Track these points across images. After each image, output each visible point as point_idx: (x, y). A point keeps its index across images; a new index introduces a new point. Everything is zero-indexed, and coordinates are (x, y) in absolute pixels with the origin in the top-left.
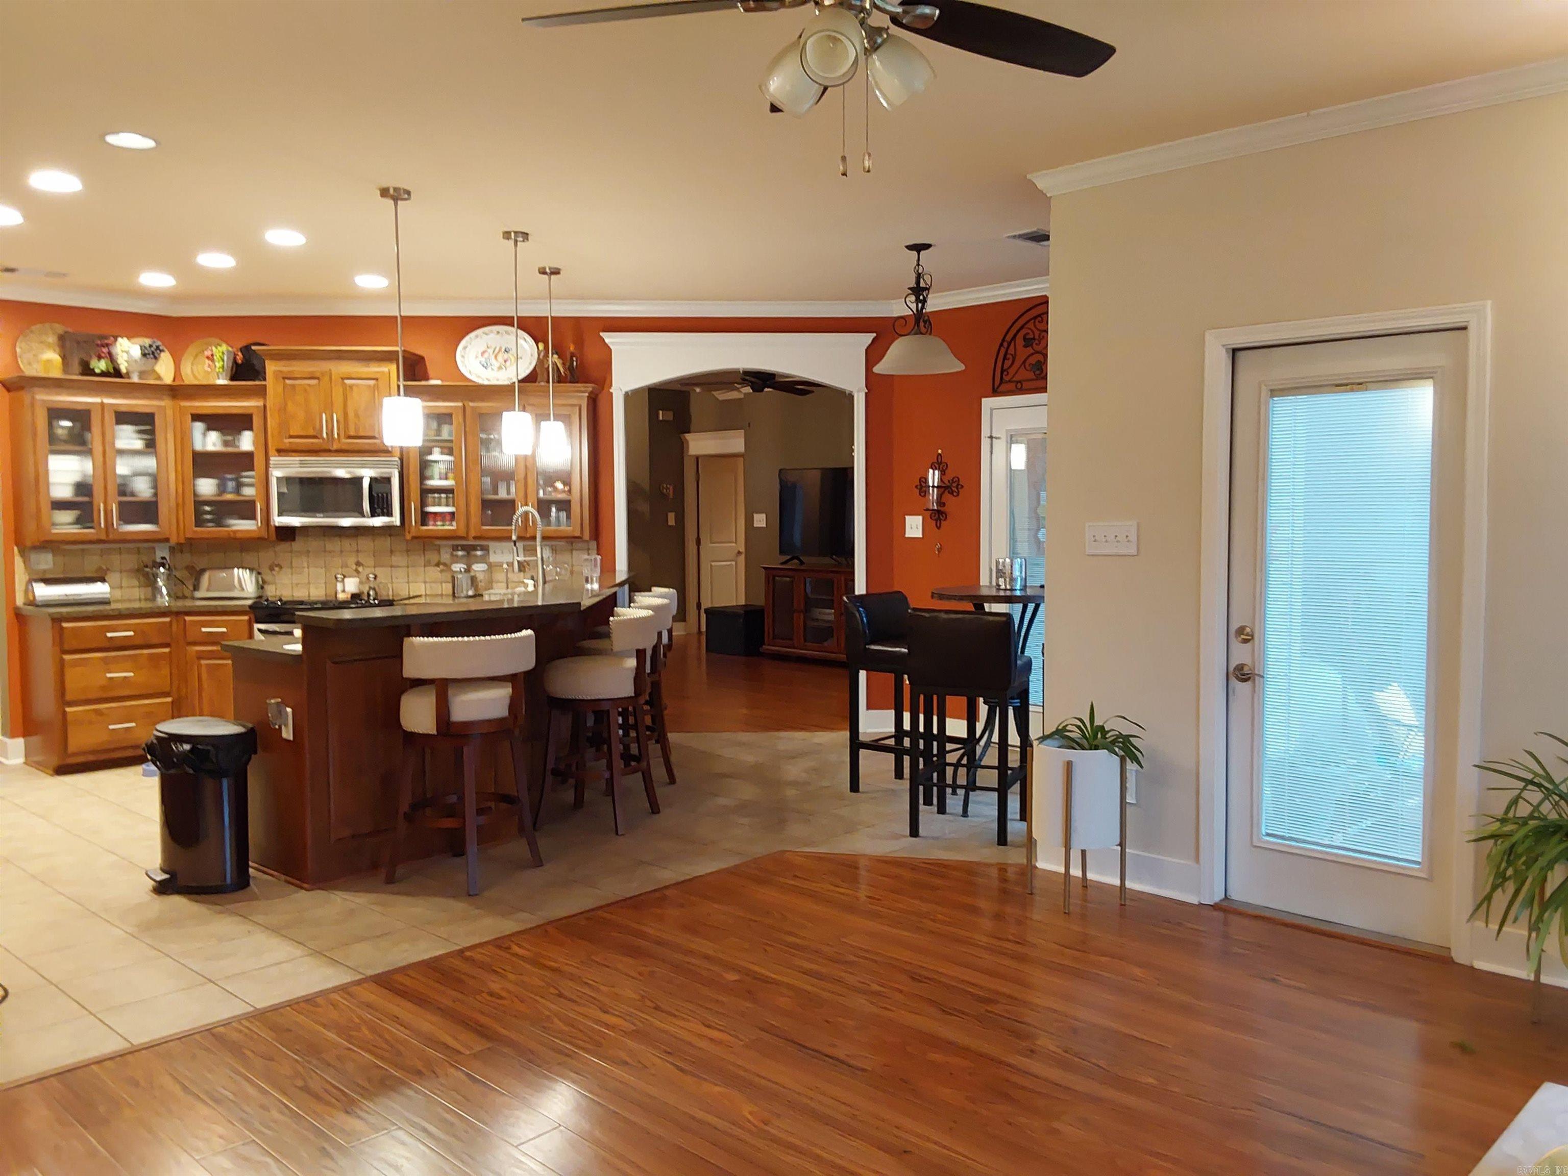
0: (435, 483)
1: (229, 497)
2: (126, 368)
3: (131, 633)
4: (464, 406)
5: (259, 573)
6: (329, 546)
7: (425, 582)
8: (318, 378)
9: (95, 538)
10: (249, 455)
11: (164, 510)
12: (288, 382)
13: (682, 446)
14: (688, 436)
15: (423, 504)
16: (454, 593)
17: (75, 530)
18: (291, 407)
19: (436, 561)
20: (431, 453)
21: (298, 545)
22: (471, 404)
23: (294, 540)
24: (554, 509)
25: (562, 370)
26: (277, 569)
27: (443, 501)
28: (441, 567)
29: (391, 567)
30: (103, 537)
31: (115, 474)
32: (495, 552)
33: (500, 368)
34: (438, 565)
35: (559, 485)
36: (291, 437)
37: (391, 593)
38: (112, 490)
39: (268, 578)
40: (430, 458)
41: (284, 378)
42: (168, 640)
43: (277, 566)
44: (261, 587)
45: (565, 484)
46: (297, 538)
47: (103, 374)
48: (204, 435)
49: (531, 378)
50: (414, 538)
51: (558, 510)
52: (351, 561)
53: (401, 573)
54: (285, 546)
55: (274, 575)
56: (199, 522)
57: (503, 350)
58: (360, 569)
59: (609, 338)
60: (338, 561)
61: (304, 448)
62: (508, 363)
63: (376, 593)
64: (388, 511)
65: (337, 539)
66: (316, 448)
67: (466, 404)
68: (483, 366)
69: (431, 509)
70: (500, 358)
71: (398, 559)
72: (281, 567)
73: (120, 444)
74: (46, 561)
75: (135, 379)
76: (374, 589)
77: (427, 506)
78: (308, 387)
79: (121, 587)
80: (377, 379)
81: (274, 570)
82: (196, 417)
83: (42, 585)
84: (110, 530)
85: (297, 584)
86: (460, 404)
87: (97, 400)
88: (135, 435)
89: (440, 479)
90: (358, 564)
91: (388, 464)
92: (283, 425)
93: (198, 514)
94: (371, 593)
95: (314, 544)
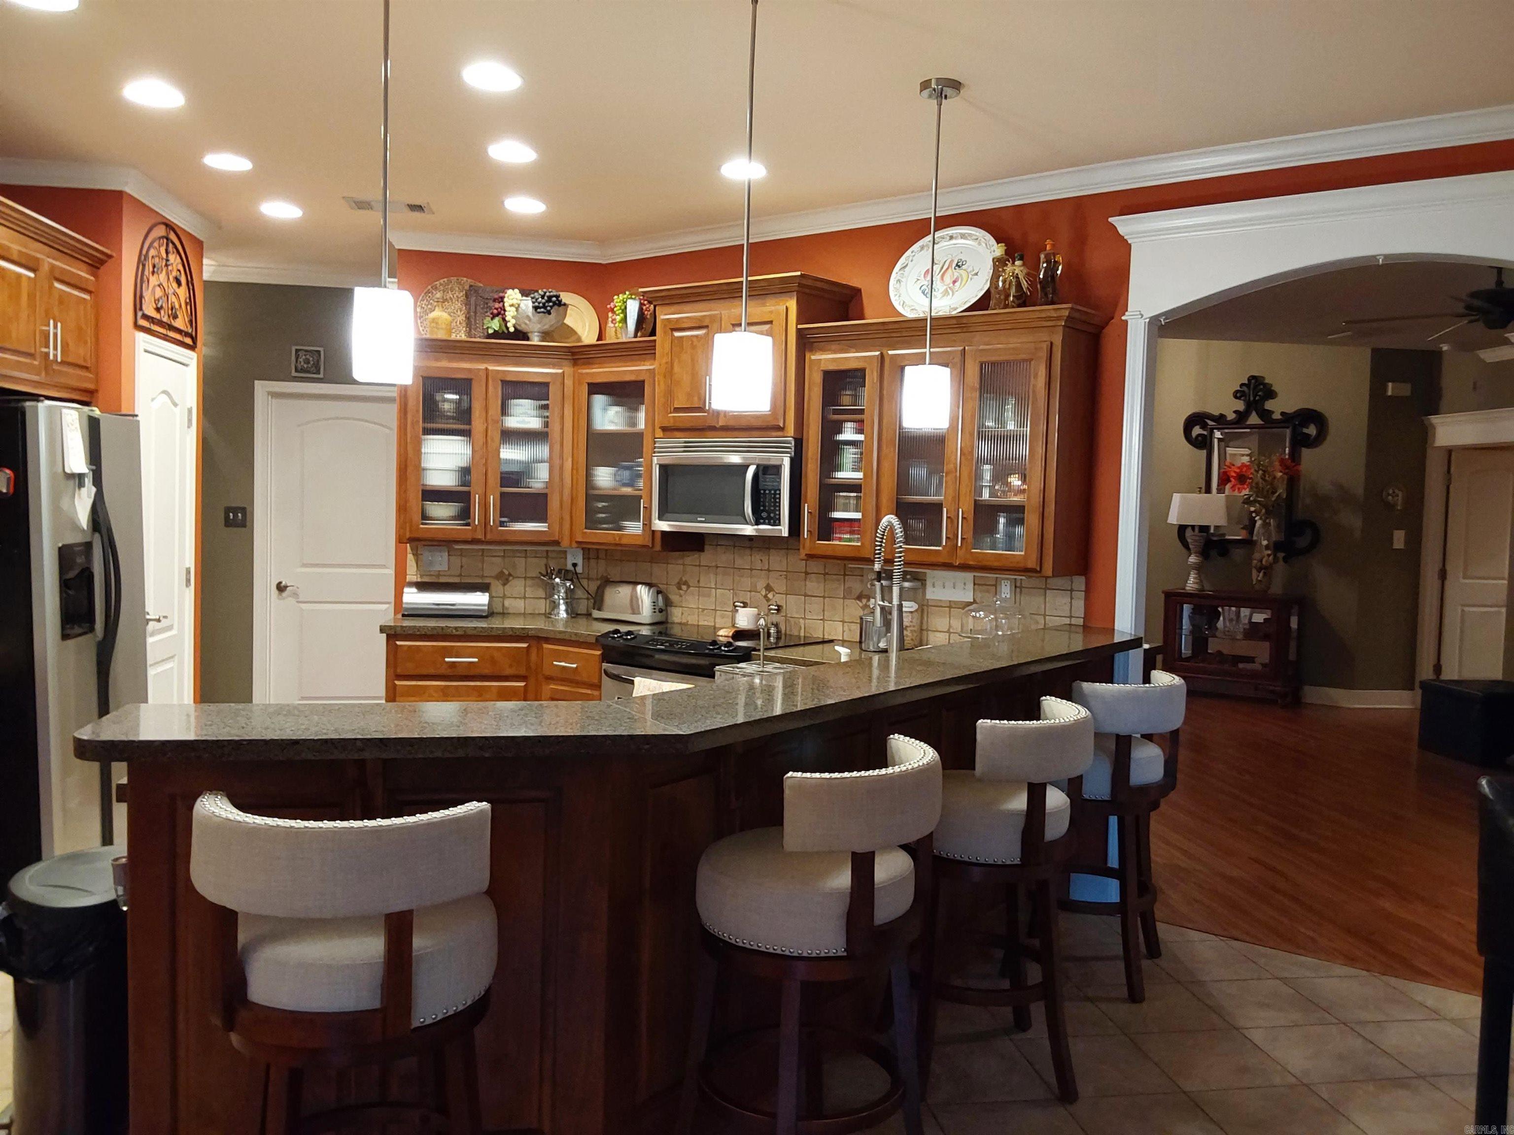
0: (846, 474)
1: (628, 490)
2: (514, 326)
3: (476, 660)
4: (882, 354)
5: (659, 592)
6: (739, 562)
7: (843, 622)
8: (707, 327)
9: (469, 537)
10: (640, 435)
11: (554, 504)
12: (677, 334)
13: (1425, 434)
14: (1435, 419)
15: (826, 505)
16: (861, 642)
17: (455, 526)
18: (676, 369)
19: (857, 593)
20: (840, 432)
21: (706, 557)
22: (890, 352)
23: (702, 550)
24: (1002, 520)
25: (1025, 285)
26: (684, 587)
27: (853, 502)
28: (864, 601)
29: (806, 595)
30: (480, 536)
31: (500, 459)
32: (934, 586)
33: (946, 293)
34: (859, 598)
35: (1015, 481)
36: (677, 410)
37: (802, 634)
38: (494, 480)
39: (674, 598)
40: (842, 437)
41: (673, 330)
42: (523, 672)
43: (686, 583)
44: (663, 607)
45: (1024, 478)
46: (706, 547)
47: (496, 335)
48: (605, 410)
49: (982, 303)
50: (810, 557)
51: (1011, 523)
52: (761, 585)
53: (815, 605)
54: (691, 558)
55: (681, 596)
56: (591, 522)
57: (954, 265)
58: (770, 596)
59: (1125, 225)
60: (747, 582)
61: (688, 425)
62: (957, 284)
63: (778, 632)
64: (775, 515)
65: (748, 551)
66: (699, 424)
67: (884, 353)
68: (923, 292)
69: (837, 515)
70: (948, 279)
71: (813, 586)
72: (689, 587)
73: (513, 422)
74: (440, 562)
75: (535, 341)
76: (776, 625)
77: (834, 510)
78: (695, 339)
79: (525, 598)
80: (771, 322)
81: (680, 589)
82: (595, 388)
83: (414, 590)
84: (489, 528)
85: (704, 610)
86: (877, 353)
87: (482, 366)
88: (534, 413)
89: (854, 470)
90: (769, 588)
91: (779, 448)
92: (669, 393)
93: (590, 512)
94: (772, 631)
95: (724, 557)
